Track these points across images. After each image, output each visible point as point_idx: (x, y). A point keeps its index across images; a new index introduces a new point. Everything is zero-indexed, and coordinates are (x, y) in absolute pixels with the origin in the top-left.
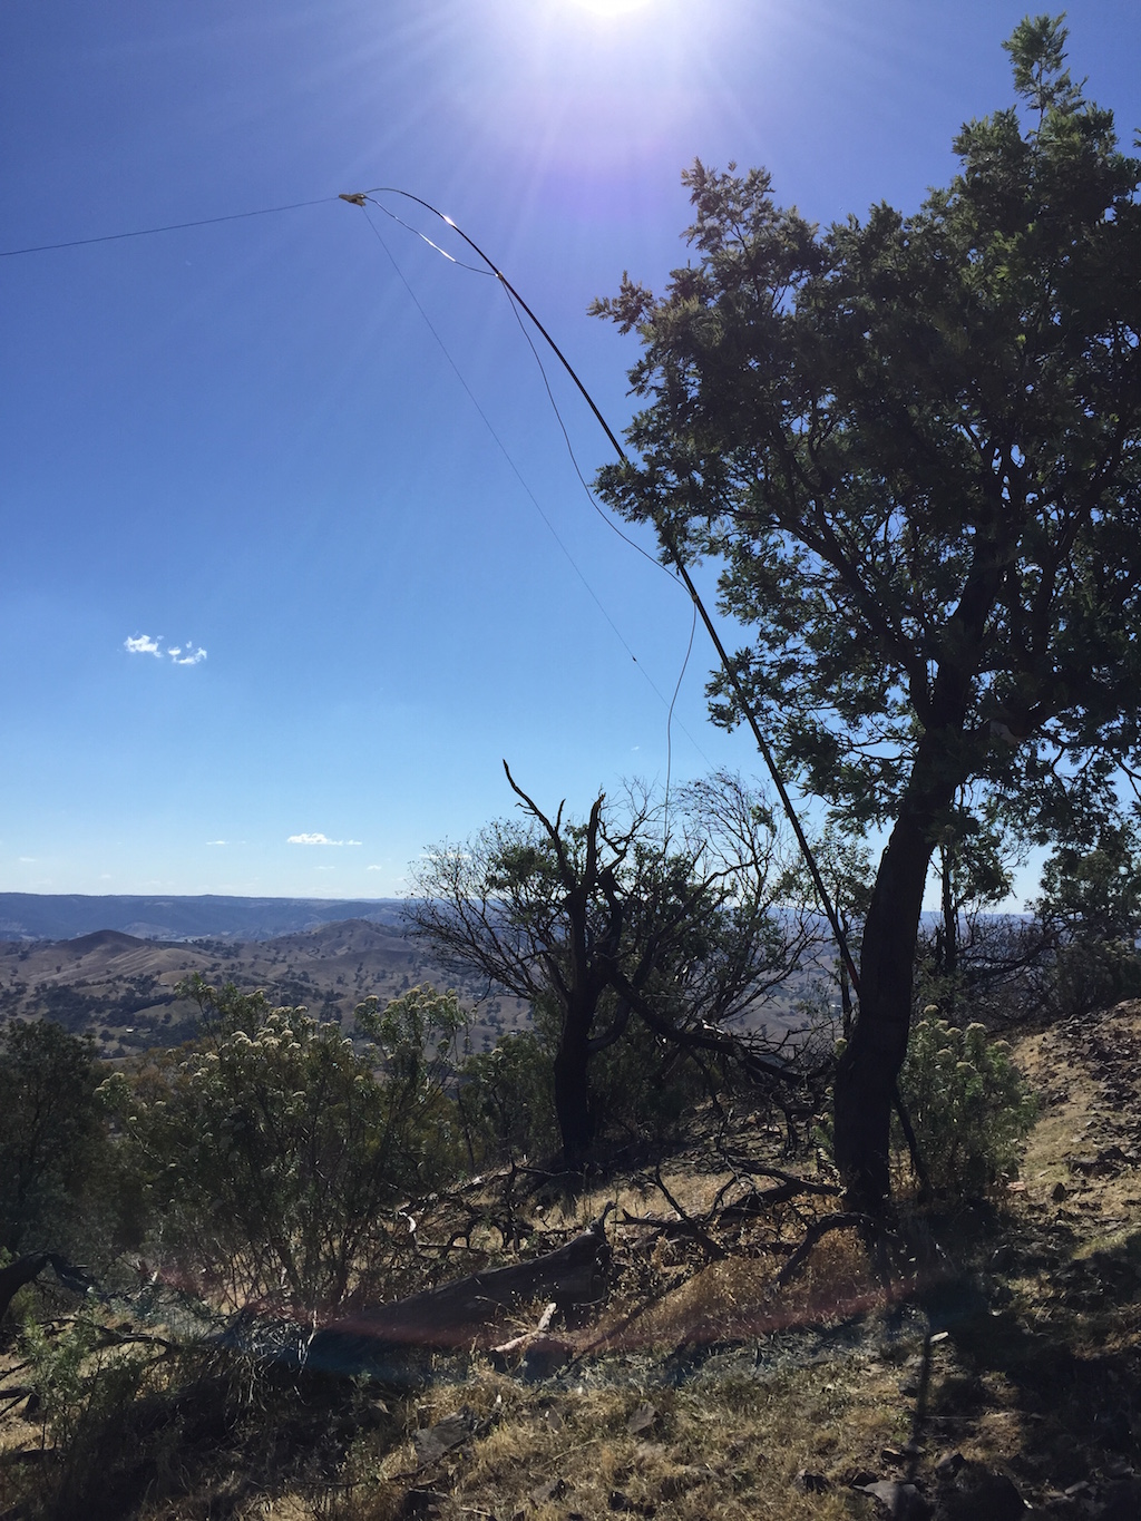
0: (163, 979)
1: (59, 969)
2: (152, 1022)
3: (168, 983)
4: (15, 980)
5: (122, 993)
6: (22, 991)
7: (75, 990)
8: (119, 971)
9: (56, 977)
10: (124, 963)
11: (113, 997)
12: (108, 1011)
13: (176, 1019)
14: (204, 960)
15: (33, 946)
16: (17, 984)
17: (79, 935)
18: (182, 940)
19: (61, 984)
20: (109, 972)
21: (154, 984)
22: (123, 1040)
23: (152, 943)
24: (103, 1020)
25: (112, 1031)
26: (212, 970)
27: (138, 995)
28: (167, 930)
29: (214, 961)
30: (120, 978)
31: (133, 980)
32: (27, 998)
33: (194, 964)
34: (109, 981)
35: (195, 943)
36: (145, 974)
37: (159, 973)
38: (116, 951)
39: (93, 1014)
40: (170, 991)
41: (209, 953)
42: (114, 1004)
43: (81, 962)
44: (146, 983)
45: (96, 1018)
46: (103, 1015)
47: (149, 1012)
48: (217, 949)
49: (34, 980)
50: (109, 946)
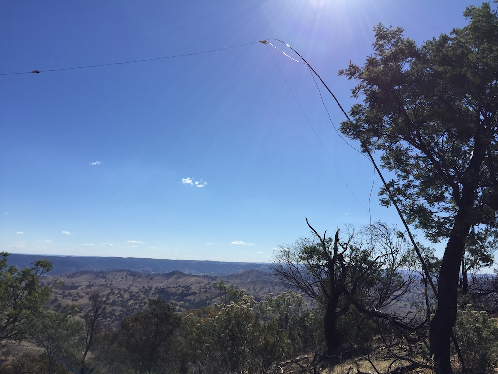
0: (193, 287)
1: (162, 283)
2: (189, 301)
3: (194, 288)
4: (149, 286)
5: (181, 291)
6: (151, 289)
7: (166, 290)
8: (180, 284)
9: (161, 285)
10: (181, 281)
11: (178, 292)
12: (176, 297)
13: (197, 300)
14: (206, 281)
15: (154, 275)
16: (149, 287)
17: (168, 272)
18: (199, 275)
19: (162, 288)
20: (177, 284)
21: (190, 288)
22: (181, 306)
23: (190, 275)
24: (175, 299)
25: (177, 303)
26: (208, 285)
27: (185, 292)
28: (194, 271)
29: (209, 282)
30: (180, 286)
31: (184, 287)
32: (152, 292)
33: (202, 283)
34: (177, 287)
35: (203, 276)
36: (188, 285)
37: (192, 285)
38: (179, 277)
39: (172, 297)
40: (195, 291)
41: (207, 279)
42: (178, 294)
43: (169, 281)
44: (188, 288)
45: (173, 299)
46: (175, 298)
47: (189, 297)
48: (209, 278)
49: (154, 286)
50: (177, 276)
